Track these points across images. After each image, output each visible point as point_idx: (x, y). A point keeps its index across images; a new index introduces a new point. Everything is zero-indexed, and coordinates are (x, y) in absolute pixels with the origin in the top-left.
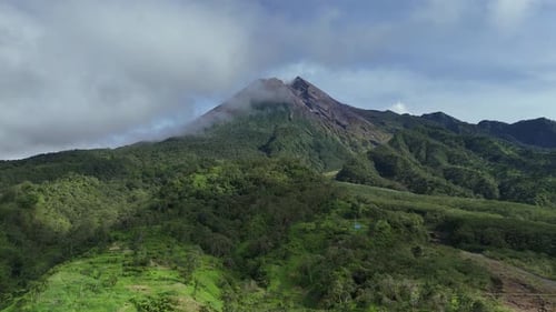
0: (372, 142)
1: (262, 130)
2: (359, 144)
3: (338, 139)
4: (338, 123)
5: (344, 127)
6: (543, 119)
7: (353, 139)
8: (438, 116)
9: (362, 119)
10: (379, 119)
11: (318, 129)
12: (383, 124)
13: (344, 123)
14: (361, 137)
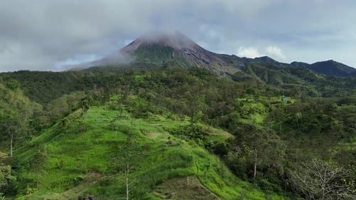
0: (226, 73)
4: (204, 61)
5: (208, 63)
7: (214, 71)
11: (191, 64)
13: (207, 61)
14: (219, 69)
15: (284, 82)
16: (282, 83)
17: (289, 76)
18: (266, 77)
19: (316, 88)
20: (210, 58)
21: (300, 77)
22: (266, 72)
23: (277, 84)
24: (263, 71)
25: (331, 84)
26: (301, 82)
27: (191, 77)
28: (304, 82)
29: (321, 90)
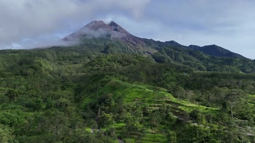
0: (147, 52)
1: (98, 44)
2: (142, 52)
3: (133, 50)
4: (132, 43)
5: (135, 45)
6: (214, 45)
7: (139, 50)
8: (172, 42)
9: (141, 42)
10: (149, 42)
11: (124, 45)
12: (150, 44)
13: (134, 43)
14: (142, 49)
15: (184, 60)
16: (183, 61)
17: (188, 55)
18: (173, 56)
19: (203, 64)
20: (136, 41)
21: (194, 56)
22: (173, 53)
23: (180, 61)
24: (171, 52)
25: (213, 62)
26: (195, 59)
27: (134, 60)
28: (196, 60)
29: (206, 66)
